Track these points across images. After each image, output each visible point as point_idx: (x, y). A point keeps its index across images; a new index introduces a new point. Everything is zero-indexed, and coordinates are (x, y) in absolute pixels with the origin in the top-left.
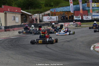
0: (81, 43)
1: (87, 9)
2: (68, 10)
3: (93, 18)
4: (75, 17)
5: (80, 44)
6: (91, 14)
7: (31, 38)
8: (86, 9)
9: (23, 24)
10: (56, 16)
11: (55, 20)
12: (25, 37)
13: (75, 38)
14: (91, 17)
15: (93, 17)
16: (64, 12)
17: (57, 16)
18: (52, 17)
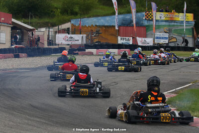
0: (124, 93)
1: (146, 23)
2: (106, 24)
3: (156, 42)
4: (119, 38)
5: (122, 95)
6: (152, 34)
7: (28, 77)
8: (142, 23)
9: (13, 47)
10: (82, 35)
11: (80, 42)
12: (14, 74)
13: (115, 83)
14: (152, 39)
15: (156, 40)
16: (99, 26)
17: (85, 36)
18: (73, 36)
